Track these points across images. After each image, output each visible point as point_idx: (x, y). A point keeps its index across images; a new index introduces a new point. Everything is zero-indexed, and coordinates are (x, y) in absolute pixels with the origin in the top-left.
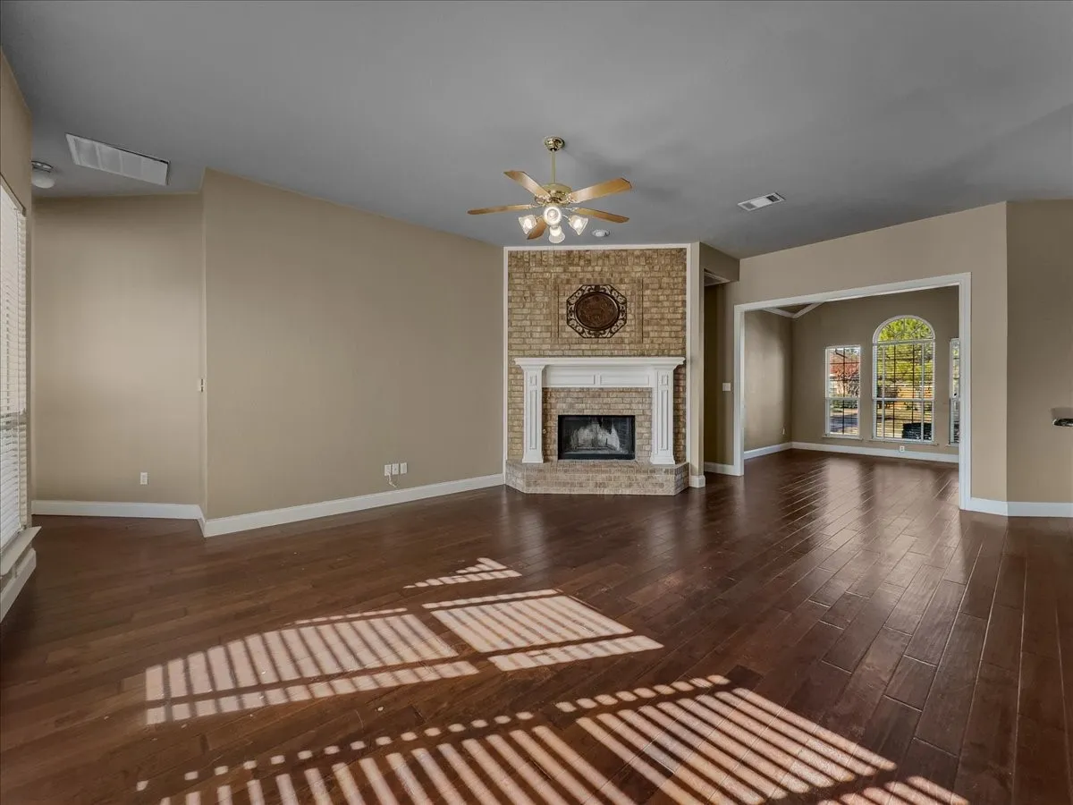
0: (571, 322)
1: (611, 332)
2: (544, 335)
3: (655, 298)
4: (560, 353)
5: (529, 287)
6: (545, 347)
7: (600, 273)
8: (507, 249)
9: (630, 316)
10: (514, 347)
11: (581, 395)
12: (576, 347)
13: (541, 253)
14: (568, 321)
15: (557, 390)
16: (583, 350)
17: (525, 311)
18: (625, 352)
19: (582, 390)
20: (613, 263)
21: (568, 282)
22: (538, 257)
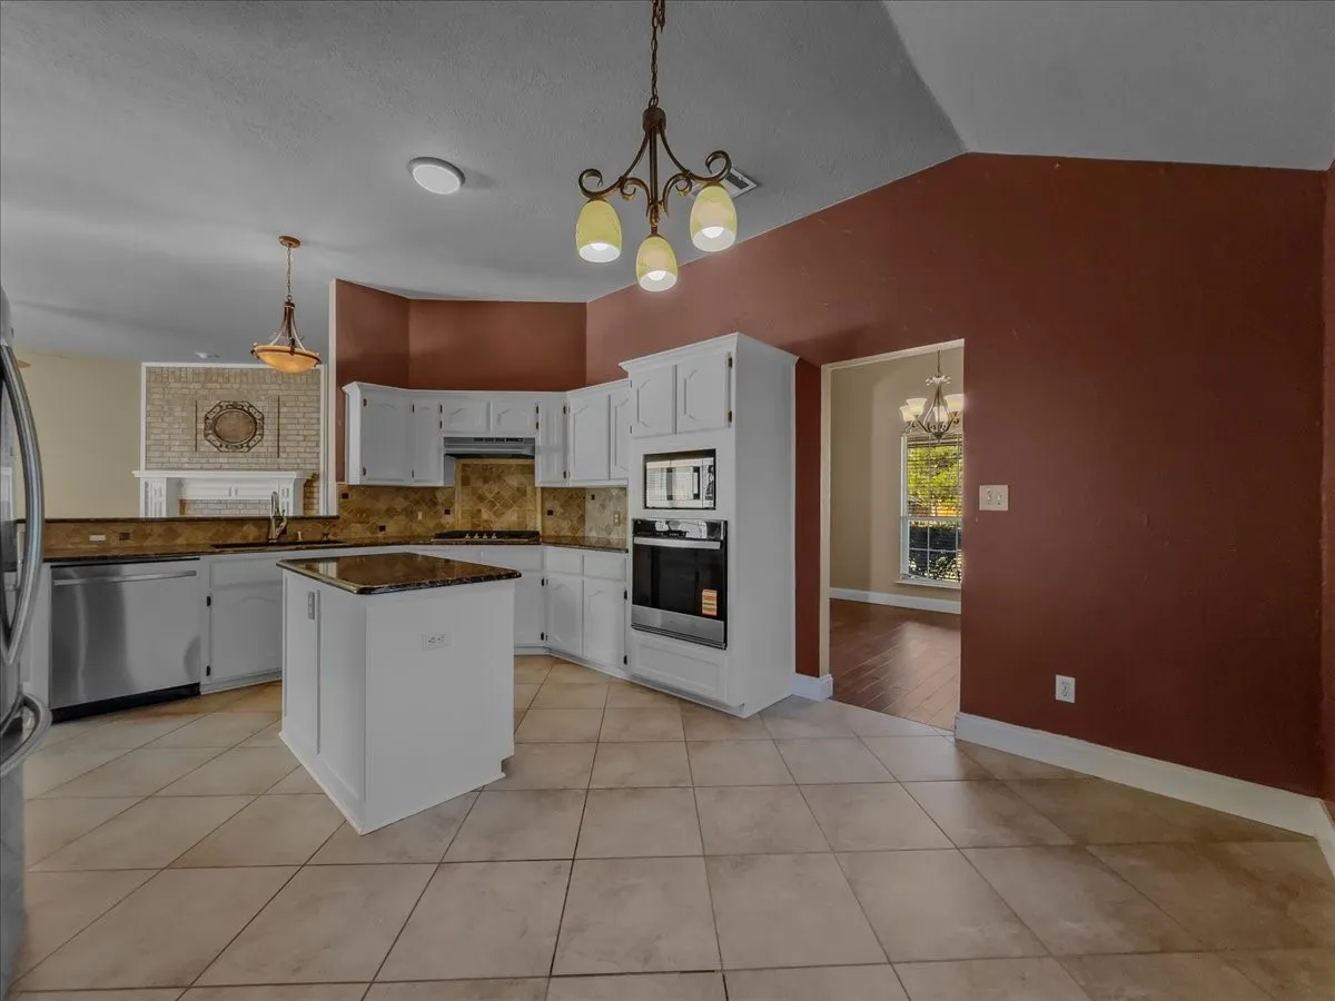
0: (209, 437)
1: (248, 446)
2: (183, 448)
3: (291, 415)
4: (198, 466)
5: (169, 403)
6: (184, 460)
7: (238, 390)
9: (266, 432)
10: (153, 460)
11: (218, 506)
12: (214, 460)
13: (180, 369)
14: (206, 435)
15: (194, 502)
16: (221, 464)
17: (165, 425)
18: (263, 466)
19: (220, 502)
20: (250, 380)
21: (205, 398)
22: (177, 374)
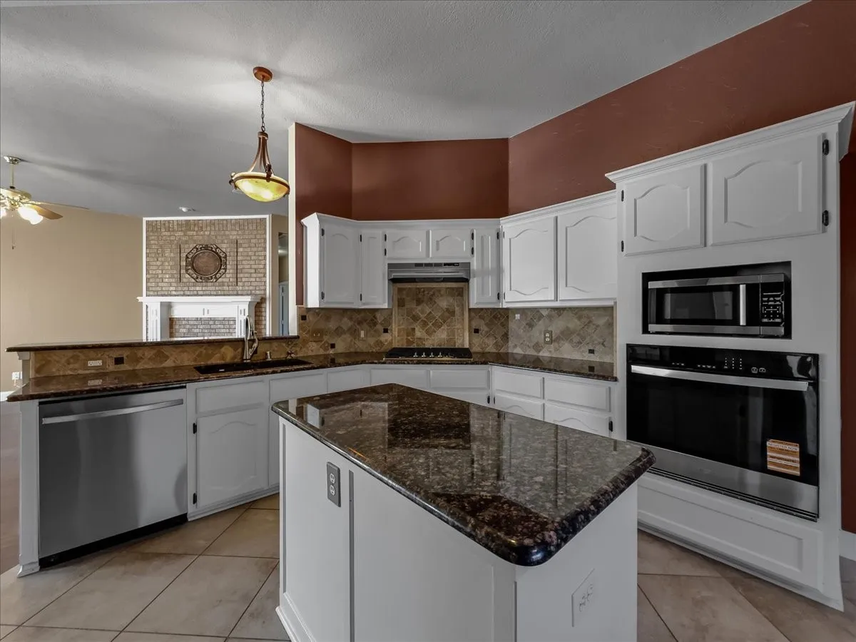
0: (190, 271)
1: (216, 278)
2: (171, 280)
3: (245, 254)
4: (182, 293)
5: (161, 246)
6: (171, 288)
7: (209, 236)
8: (145, 219)
9: (228, 266)
10: (151, 289)
11: (195, 323)
12: (192, 288)
13: (169, 221)
14: (187, 270)
15: (179, 319)
16: (197, 291)
17: (158, 263)
18: (226, 293)
19: (197, 319)
20: (217, 229)
21: (186, 242)
22: (167, 225)
